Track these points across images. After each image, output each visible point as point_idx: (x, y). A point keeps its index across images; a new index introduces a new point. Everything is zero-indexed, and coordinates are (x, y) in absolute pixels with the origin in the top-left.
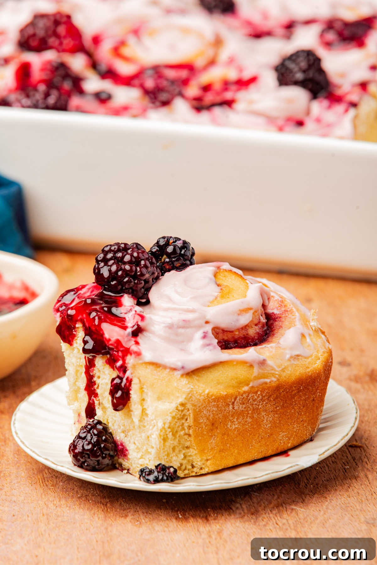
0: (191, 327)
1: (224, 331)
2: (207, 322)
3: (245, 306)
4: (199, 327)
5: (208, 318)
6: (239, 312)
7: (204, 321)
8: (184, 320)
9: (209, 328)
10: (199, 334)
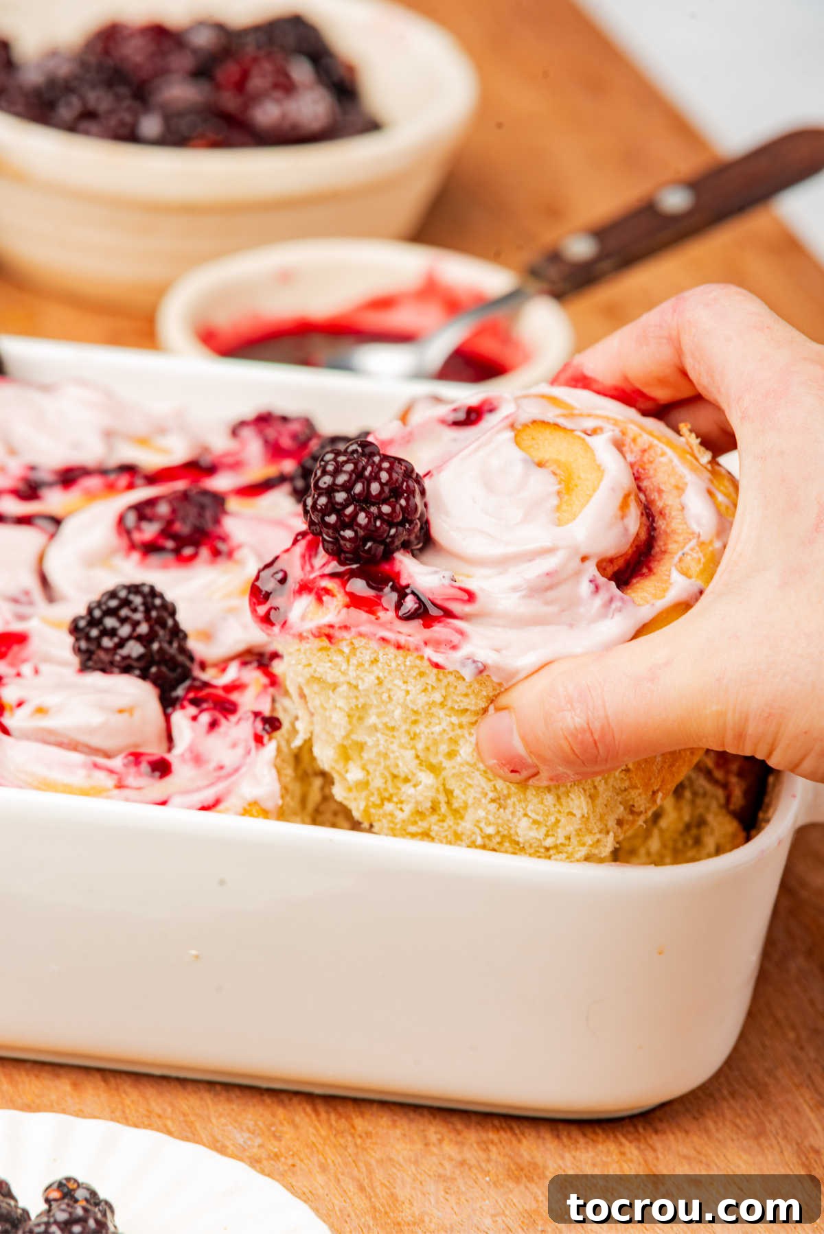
0: (565, 581)
1: (611, 561)
2: (584, 559)
3: (620, 496)
4: (577, 574)
5: (584, 551)
6: (619, 513)
7: (578, 560)
8: (548, 574)
9: (591, 569)
10: (585, 588)
